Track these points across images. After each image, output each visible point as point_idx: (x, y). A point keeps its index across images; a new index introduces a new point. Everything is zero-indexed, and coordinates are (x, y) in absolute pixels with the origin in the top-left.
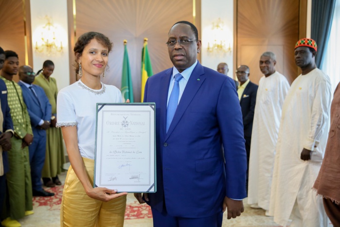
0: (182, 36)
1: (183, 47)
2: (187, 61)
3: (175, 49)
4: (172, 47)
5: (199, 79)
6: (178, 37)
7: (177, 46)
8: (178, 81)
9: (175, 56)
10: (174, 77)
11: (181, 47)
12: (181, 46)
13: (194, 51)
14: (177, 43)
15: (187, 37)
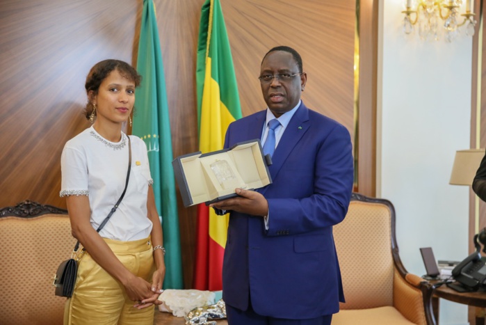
0: (282, 68)
1: (282, 84)
2: (288, 103)
3: (272, 87)
4: (268, 83)
5: (300, 128)
6: (276, 70)
7: (275, 82)
8: (274, 130)
9: (272, 96)
10: (268, 124)
11: (280, 85)
12: (280, 83)
13: (298, 88)
14: (275, 79)
15: (288, 71)
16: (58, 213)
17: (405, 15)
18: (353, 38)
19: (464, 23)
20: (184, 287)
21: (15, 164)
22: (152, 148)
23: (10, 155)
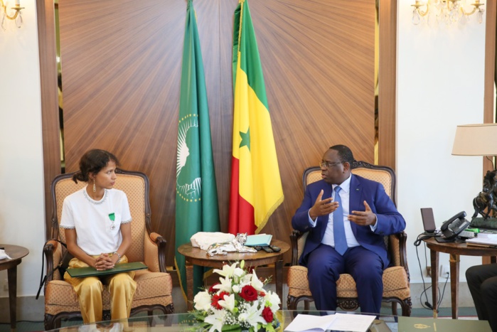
16: (121, 173)
17: (414, 8)
18: (374, 28)
19: (473, 12)
20: (219, 230)
21: (95, 136)
22: (193, 125)
23: (91, 130)
